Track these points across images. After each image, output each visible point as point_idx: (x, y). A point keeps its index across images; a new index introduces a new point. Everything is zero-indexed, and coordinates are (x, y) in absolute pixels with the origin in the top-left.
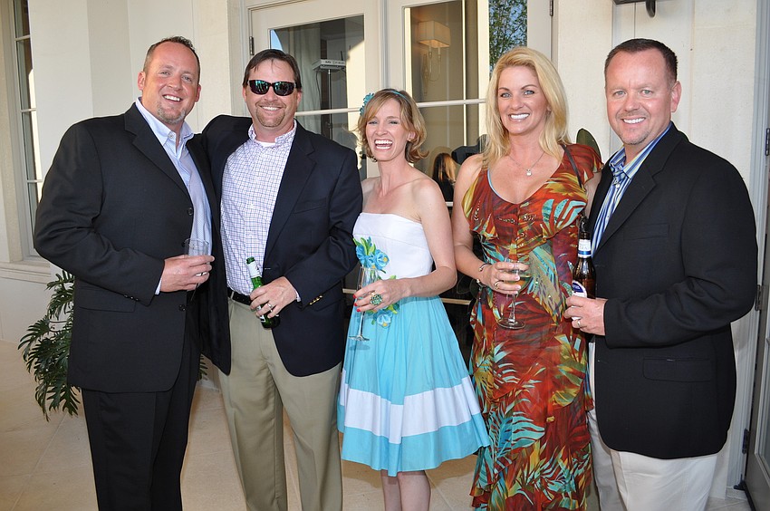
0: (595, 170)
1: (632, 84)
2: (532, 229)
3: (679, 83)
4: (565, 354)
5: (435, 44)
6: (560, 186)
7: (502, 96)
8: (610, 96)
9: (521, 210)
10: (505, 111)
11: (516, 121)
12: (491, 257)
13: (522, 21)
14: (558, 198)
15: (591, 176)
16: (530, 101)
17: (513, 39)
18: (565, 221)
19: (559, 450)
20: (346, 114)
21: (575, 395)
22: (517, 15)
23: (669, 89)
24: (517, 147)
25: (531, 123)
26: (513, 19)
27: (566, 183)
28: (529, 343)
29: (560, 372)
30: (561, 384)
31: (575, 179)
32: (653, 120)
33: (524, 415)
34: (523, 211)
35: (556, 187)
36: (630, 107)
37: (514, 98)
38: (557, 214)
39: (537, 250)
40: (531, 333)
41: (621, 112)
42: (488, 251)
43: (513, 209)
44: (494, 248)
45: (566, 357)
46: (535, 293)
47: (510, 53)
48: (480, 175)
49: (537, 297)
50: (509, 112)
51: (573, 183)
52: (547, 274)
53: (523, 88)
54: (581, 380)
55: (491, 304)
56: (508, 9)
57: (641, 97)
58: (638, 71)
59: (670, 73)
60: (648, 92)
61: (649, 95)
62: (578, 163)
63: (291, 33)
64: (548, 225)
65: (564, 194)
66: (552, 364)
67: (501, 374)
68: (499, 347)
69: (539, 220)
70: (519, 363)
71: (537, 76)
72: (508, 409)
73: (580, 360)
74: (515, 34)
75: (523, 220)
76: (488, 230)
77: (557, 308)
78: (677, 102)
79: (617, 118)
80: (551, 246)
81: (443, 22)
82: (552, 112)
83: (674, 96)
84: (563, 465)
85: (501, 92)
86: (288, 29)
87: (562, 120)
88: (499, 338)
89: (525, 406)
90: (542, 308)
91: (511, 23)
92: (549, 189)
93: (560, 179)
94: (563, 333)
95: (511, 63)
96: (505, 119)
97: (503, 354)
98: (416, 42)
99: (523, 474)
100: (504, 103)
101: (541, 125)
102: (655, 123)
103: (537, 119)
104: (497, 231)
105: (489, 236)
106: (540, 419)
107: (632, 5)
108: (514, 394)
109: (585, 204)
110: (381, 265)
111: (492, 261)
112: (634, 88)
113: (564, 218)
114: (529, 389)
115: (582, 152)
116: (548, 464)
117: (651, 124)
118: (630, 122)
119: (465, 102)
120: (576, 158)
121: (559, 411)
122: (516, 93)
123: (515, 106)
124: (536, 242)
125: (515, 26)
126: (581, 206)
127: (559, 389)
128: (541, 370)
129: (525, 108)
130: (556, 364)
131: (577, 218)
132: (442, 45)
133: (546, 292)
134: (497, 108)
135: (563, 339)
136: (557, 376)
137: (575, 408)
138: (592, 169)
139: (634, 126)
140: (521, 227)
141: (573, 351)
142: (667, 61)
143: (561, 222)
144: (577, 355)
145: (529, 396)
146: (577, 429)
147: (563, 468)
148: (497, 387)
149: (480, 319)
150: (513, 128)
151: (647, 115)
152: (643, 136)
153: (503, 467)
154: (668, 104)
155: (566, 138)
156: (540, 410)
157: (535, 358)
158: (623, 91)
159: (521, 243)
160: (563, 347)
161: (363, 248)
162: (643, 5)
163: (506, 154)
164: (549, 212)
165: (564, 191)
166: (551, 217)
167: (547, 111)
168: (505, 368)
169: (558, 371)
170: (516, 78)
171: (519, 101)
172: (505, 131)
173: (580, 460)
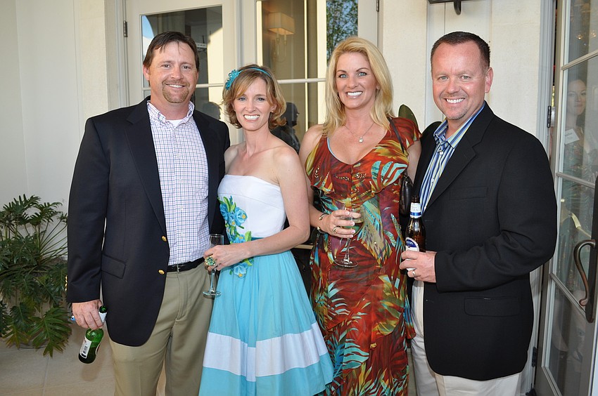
0: (415, 139)
1: (454, 71)
2: (363, 185)
3: (491, 69)
4: (387, 292)
5: (282, 31)
6: (386, 150)
7: (340, 77)
8: (436, 79)
9: (355, 169)
10: (343, 89)
11: (352, 98)
12: (328, 209)
13: (354, 15)
14: (384, 161)
15: (412, 142)
16: (364, 81)
17: (346, 29)
18: (390, 179)
19: (381, 372)
20: (207, 89)
21: (395, 326)
22: (348, 10)
23: (484, 74)
24: (351, 118)
25: (364, 99)
26: (345, 13)
27: (391, 148)
28: (357, 282)
29: (382, 306)
30: (383, 316)
31: (399, 146)
32: (471, 100)
33: (354, 342)
34: (356, 171)
35: (383, 151)
36: (451, 90)
37: (351, 78)
38: (383, 173)
39: (367, 204)
40: (360, 273)
41: (444, 93)
42: (326, 204)
43: (348, 169)
44: (331, 201)
45: (388, 294)
46: (364, 240)
47: (345, 41)
48: (321, 141)
49: (365, 243)
50: (346, 90)
51: (397, 149)
52: (374, 224)
53: (357, 71)
54: (400, 314)
55: (326, 249)
56: (341, 5)
57: (460, 82)
58: (458, 59)
59: (484, 62)
60: (466, 77)
61: (467, 80)
62: (401, 133)
63: (160, 19)
64: (376, 182)
65: (390, 157)
66: (377, 300)
67: (334, 307)
68: (332, 285)
69: (369, 178)
70: (349, 299)
71: (369, 60)
72: (341, 337)
73: (399, 296)
74: (348, 25)
75: (356, 178)
76: (327, 186)
77: (381, 252)
78: (490, 84)
79: (441, 98)
80: (378, 201)
81: (289, 14)
82: (380, 90)
83: (487, 79)
84: (385, 385)
85: (339, 73)
86: (157, 16)
87: (388, 97)
88: (332, 278)
89: (355, 334)
90: (368, 252)
91: (343, 16)
92: (378, 153)
93: (386, 145)
94: (386, 274)
95: (347, 50)
96: (342, 96)
97: (336, 291)
98: (266, 30)
99: (354, 392)
100: (341, 83)
101: (372, 100)
102: (473, 102)
103: (369, 96)
104: (334, 187)
105: (327, 190)
106: (366, 346)
107: (442, 5)
108: (345, 324)
109: (406, 166)
110: (240, 221)
111: (329, 212)
112: (455, 74)
113: (389, 177)
114: (357, 319)
115: (403, 123)
116: (373, 384)
117: (470, 103)
118: (452, 101)
119: (306, 80)
120: (399, 128)
121: (382, 339)
122: (351, 75)
123: (352, 85)
124: (366, 196)
125: (347, 18)
126: (403, 168)
127: (382, 322)
128: (367, 304)
129: (360, 87)
130: (379, 300)
131: (400, 177)
132: (288, 33)
133: (372, 239)
134: (335, 87)
135: (385, 278)
136: (380, 310)
137: (395, 337)
138: (412, 138)
139: (455, 105)
140: (353, 184)
141: (394, 289)
142: (481, 52)
143: (386, 180)
144: (397, 292)
145: (357, 327)
146: (397, 354)
147: (385, 387)
148: (331, 319)
149: (317, 261)
150: (349, 103)
151: (466, 96)
152: (463, 113)
153: (339, 385)
154: (483, 87)
155: (391, 112)
156: (366, 337)
157: (363, 294)
158: (445, 77)
159: (354, 197)
160: (385, 286)
161: (226, 206)
162: (451, 5)
163: (342, 124)
164: (377, 171)
165: (390, 154)
166: (379, 176)
167: (376, 90)
168: (338, 302)
169: (381, 306)
170: (351, 62)
171: (354, 81)
172: (342, 105)
173: (400, 380)
